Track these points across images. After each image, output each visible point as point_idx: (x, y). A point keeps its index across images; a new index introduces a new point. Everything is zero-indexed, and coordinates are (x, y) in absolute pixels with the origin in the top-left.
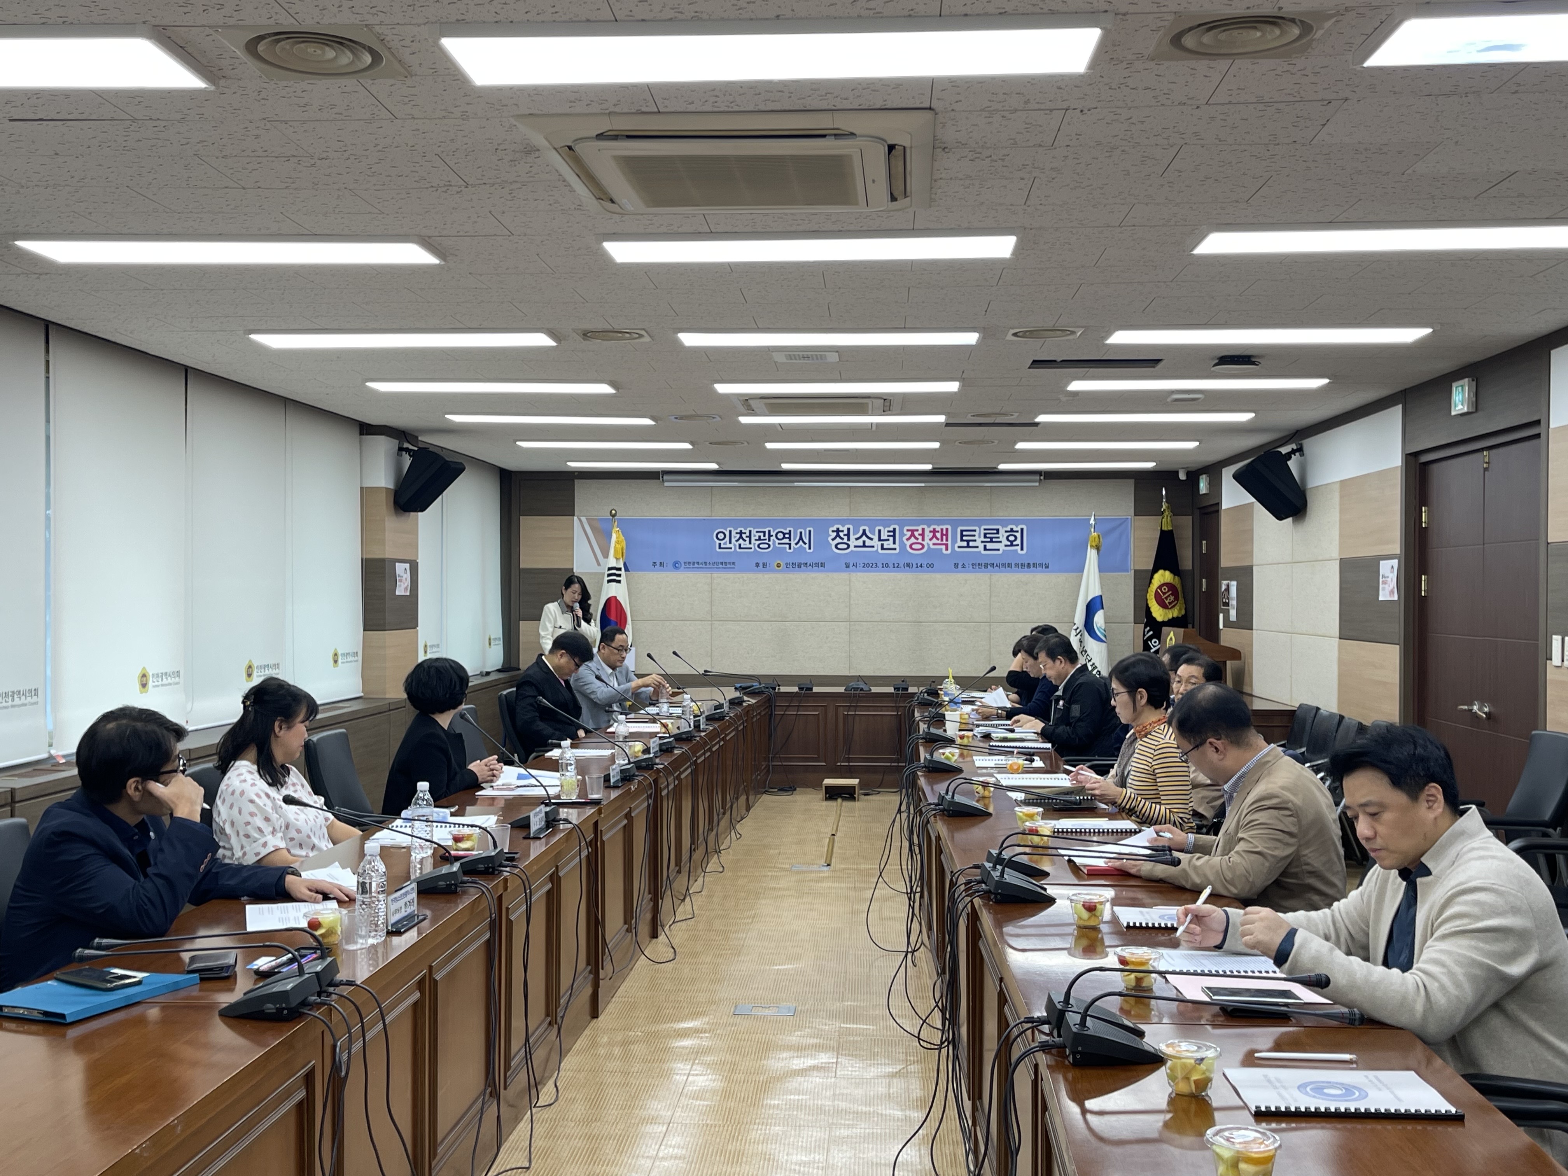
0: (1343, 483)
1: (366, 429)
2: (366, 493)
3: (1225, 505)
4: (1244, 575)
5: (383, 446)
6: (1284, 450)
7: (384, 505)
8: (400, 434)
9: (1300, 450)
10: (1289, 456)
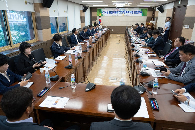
0: (168, 9)
1: (80, 5)
2: (80, 10)
3: (156, 10)
4: (157, 17)
5: (82, 6)
6: (162, 6)
7: (82, 11)
8: (83, 5)
9: (164, 6)
10: (163, 6)
